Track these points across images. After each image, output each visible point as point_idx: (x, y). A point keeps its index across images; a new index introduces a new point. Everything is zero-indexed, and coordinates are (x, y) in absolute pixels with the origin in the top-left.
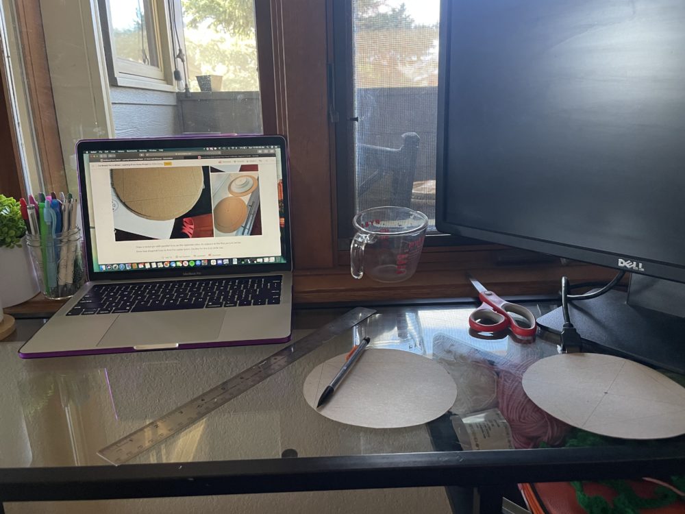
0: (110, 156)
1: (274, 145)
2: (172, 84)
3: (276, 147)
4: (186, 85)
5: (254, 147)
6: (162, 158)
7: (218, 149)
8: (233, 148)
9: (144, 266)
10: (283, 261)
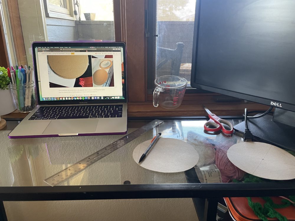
0: (47, 49)
1: (120, 46)
2: (73, 17)
3: (121, 47)
4: (79, 17)
5: (111, 47)
6: (70, 51)
7: (95, 48)
8: (102, 47)
9: (62, 99)
10: (123, 98)
